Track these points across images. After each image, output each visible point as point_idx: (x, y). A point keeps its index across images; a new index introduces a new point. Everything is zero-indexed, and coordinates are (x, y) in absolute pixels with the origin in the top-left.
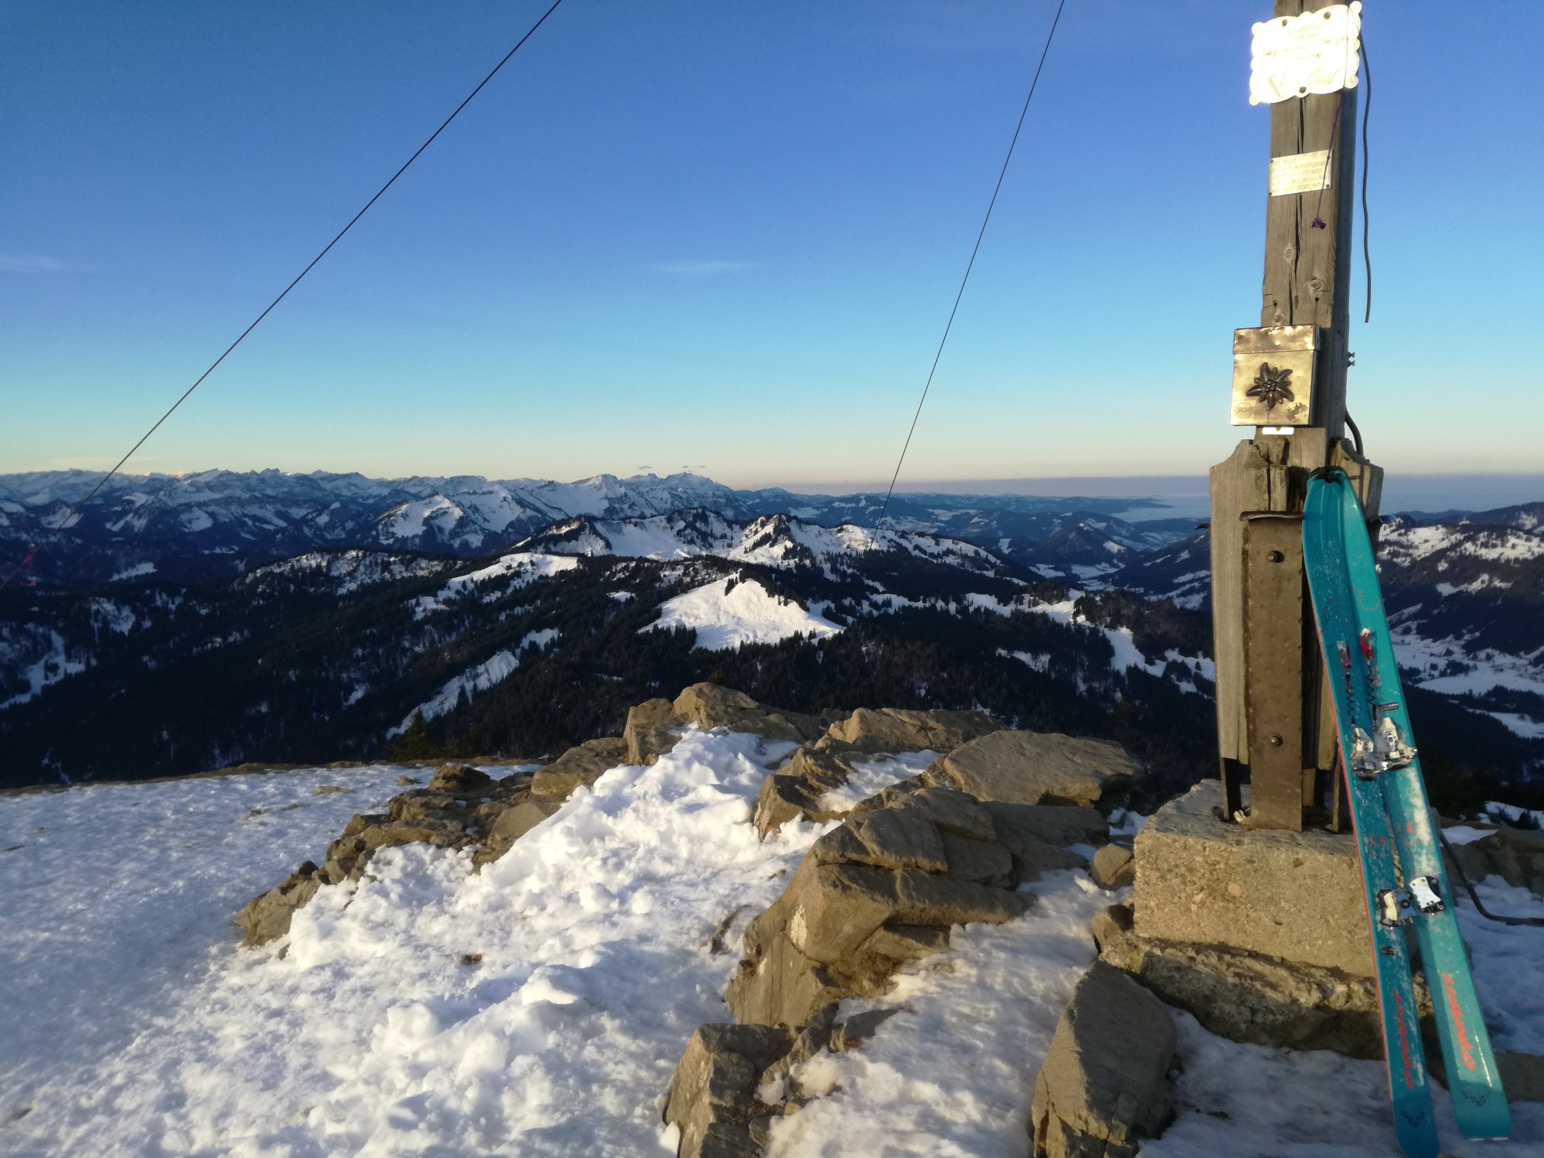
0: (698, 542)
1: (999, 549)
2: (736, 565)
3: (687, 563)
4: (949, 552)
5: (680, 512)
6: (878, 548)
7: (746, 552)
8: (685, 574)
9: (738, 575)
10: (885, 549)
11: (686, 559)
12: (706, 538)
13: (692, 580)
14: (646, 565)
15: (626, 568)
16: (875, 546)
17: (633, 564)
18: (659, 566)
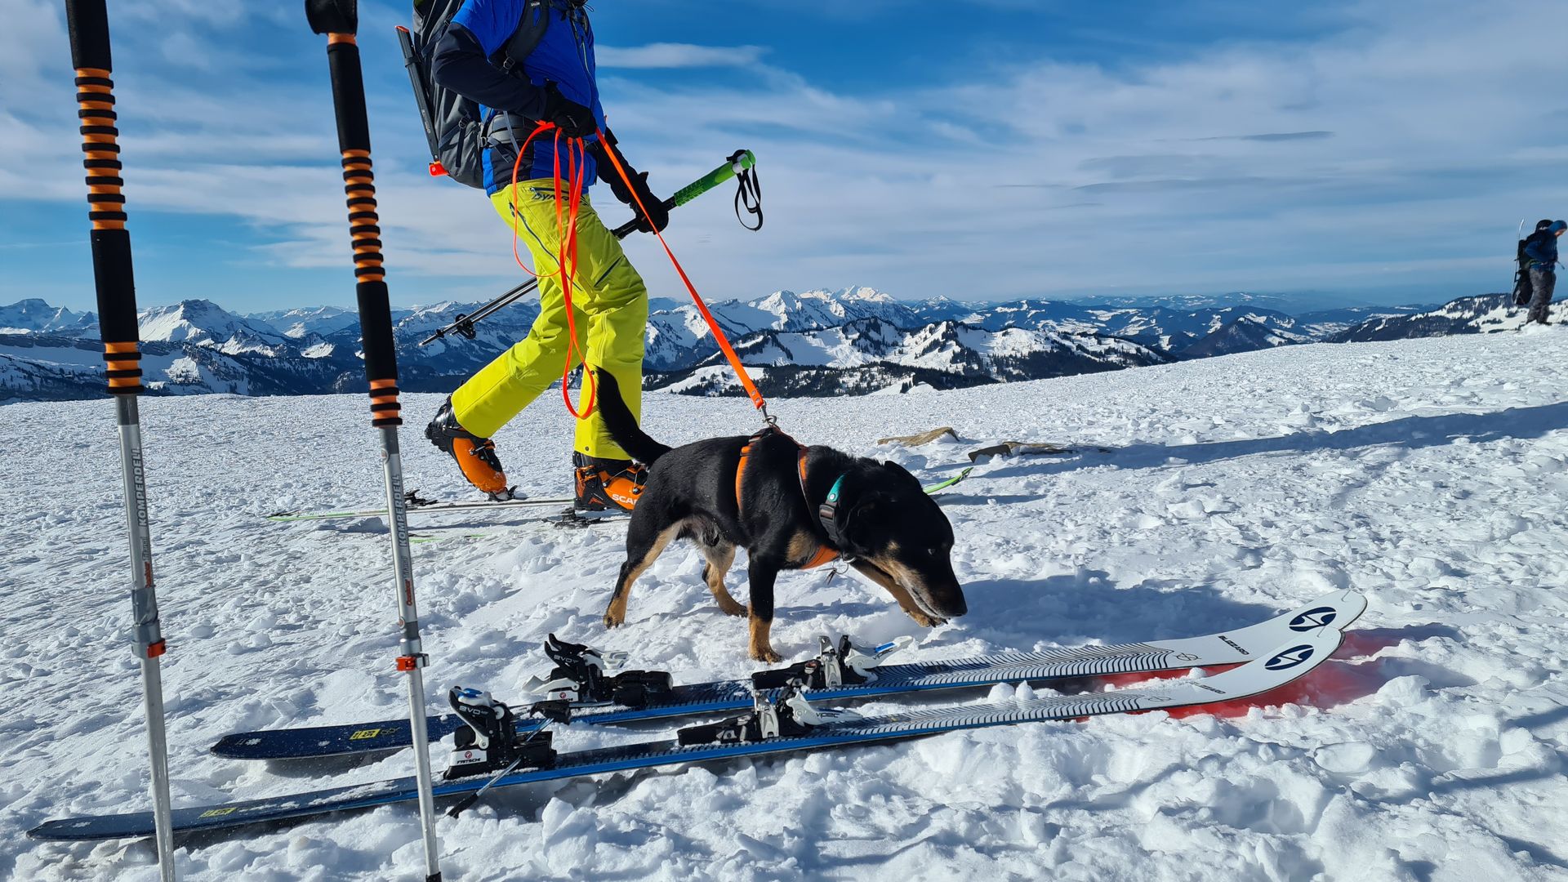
0: (872, 350)
1: (1159, 346)
2: (908, 370)
3: (863, 369)
4: (1110, 351)
5: (854, 323)
6: (1042, 350)
7: (916, 358)
8: (862, 380)
9: (911, 379)
10: (1049, 350)
11: (862, 366)
12: (879, 347)
13: (869, 384)
14: (826, 372)
15: (807, 376)
16: (1038, 348)
17: (813, 373)
18: (840, 373)
